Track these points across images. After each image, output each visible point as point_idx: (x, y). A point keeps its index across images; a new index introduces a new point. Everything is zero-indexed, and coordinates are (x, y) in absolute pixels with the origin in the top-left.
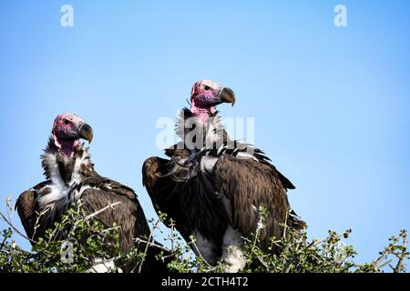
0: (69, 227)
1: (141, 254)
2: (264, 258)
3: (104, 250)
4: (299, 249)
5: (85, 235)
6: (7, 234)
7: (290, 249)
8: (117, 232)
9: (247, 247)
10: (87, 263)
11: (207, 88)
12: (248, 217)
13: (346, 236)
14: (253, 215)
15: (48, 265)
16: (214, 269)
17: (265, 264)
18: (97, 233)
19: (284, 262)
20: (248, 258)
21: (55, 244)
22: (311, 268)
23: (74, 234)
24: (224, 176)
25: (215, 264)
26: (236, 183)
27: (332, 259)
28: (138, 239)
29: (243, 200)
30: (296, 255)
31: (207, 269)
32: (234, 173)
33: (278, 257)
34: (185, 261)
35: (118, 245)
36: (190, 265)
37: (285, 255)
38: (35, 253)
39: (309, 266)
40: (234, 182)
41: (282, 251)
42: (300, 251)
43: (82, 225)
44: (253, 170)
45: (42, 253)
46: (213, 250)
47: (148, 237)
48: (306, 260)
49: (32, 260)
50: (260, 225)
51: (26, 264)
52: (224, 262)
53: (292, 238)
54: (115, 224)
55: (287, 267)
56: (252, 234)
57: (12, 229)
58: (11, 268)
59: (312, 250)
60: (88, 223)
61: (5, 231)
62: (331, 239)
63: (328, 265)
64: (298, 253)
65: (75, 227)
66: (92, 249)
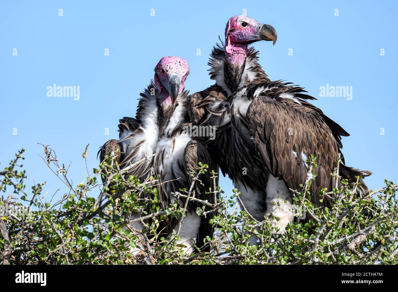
1: (182, 209)
2: (315, 212)
4: (353, 200)
5: (120, 190)
6: (36, 190)
7: (343, 202)
10: (123, 221)
11: (244, 24)
12: (289, 164)
14: (294, 163)
15: (80, 223)
16: (261, 224)
17: (316, 217)
18: (132, 188)
19: (337, 215)
22: (366, 221)
23: (108, 189)
24: (258, 119)
25: (261, 219)
26: (271, 126)
27: (389, 211)
29: (281, 145)
30: (350, 207)
31: (252, 224)
32: (269, 116)
33: (331, 210)
34: (229, 216)
35: (156, 200)
36: (234, 220)
37: (338, 208)
38: (66, 210)
39: (365, 219)
40: (269, 126)
41: (334, 203)
43: (116, 180)
45: (74, 210)
48: (361, 213)
50: (310, 176)
51: (57, 222)
52: (271, 216)
53: (345, 189)
54: (152, 177)
55: (340, 220)
56: (301, 185)
58: (41, 228)
59: (367, 202)
60: (123, 177)
61: (34, 188)
62: (388, 189)
63: (385, 218)
64: (351, 205)
65: (109, 182)
66: (128, 205)
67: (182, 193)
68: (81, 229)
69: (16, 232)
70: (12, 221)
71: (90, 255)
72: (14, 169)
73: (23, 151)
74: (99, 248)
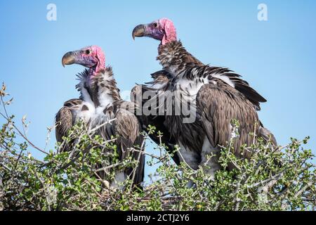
1: (135, 161)
2: (237, 162)
3: (103, 159)
4: (266, 154)
5: (88, 147)
6: (23, 147)
7: (258, 155)
8: (114, 144)
9: (223, 153)
10: (90, 170)
13: (305, 142)
15: (57, 172)
16: (196, 172)
17: (238, 167)
18: (97, 145)
19: (254, 165)
20: (223, 162)
21: (63, 155)
22: (276, 169)
23: (78, 146)
24: (205, 101)
25: (196, 168)
27: (294, 161)
28: (132, 148)
29: (222, 121)
30: (264, 159)
31: (189, 172)
32: (214, 99)
33: (249, 161)
34: (171, 167)
35: (115, 154)
36: (176, 169)
37: (255, 159)
38: (47, 162)
39: (275, 167)
41: (252, 156)
42: (267, 156)
43: (85, 139)
45: (53, 162)
46: (194, 157)
47: (140, 147)
48: (273, 163)
49: (44, 168)
50: (234, 135)
51: (39, 172)
53: (260, 145)
54: (112, 137)
55: (257, 169)
56: (227, 142)
57: (27, 143)
58: (27, 176)
59: (277, 155)
60: (90, 136)
61: (21, 145)
62: (293, 145)
64: (265, 157)
65: (79, 140)
66: (94, 158)
67: (136, 148)
68: (58, 176)
69: (8, 179)
70: (5, 171)
71: (65, 196)
72: (6, 131)
73: (13, 116)
74: (72, 191)
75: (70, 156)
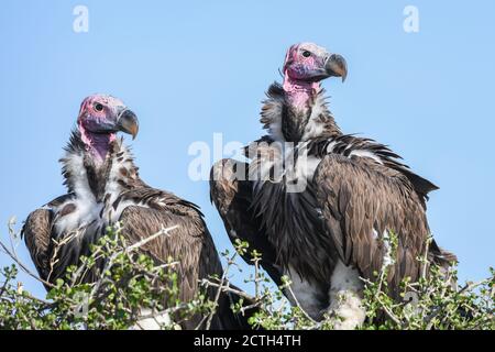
0: (102, 263)
1: (210, 303)
2: (394, 310)
3: (153, 298)
4: (446, 295)
5: (127, 275)
6: (9, 273)
7: (431, 296)
8: (173, 271)
9: (368, 293)
10: (128, 317)
11: (307, 54)
12: (367, 247)
14: (374, 245)
15: (70, 320)
16: (319, 325)
17: (395, 318)
18: (143, 272)
19: (424, 315)
20: (368, 309)
22: (464, 324)
23: (109, 273)
24: (331, 185)
25: (320, 319)
26: (348, 195)
28: (205, 281)
29: (358, 221)
30: (441, 305)
31: (308, 325)
32: (345, 181)
33: (415, 307)
34: (275, 314)
35: (175, 290)
36: (282, 320)
37: (424, 305)
38: (51, 301)
39: (461, 320)
40: (344, 195)
41: (420, 298)
42: (447, 299)
43: (121, 261)
44: (373, 177)
45: (62, 301)
46: (317, 297)
47: (220, 278)
48: (457, 312)
49: (47, 312)
50: (388, 261)
51: (38, 318)
52: (333, 315)
53: (435, 279)
54: (170, 258)
55: (428, 322)
56: (375, 273)
57: (17, 267)
58: (16, 325)
59: (465, 298)
60: (131, 257)
61: (6, 269)
63: (489, 320)
64: (444, 301)
65: (111, 264)
66: (137, 296)
67: (211, 280)
68: (71, 328)
75: (93, 291)
